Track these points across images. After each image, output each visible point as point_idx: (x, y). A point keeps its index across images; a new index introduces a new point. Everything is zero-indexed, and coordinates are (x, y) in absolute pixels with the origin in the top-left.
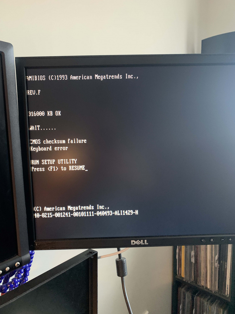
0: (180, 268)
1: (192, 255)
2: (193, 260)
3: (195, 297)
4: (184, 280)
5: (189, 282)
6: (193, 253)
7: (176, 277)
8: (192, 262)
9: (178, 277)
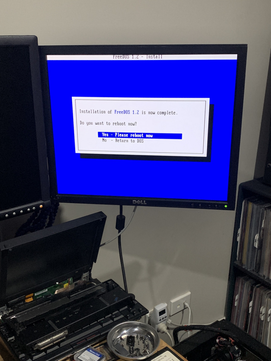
0: (241, 254)
1: (255, 239)
2: (256, 245)
3: (255, 288)
4: (244, 267)
5: (249, 270)
6: (257, 237)
7: (235, 262)
8: (255, 247)
9: (237, 263)
